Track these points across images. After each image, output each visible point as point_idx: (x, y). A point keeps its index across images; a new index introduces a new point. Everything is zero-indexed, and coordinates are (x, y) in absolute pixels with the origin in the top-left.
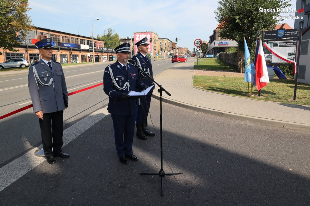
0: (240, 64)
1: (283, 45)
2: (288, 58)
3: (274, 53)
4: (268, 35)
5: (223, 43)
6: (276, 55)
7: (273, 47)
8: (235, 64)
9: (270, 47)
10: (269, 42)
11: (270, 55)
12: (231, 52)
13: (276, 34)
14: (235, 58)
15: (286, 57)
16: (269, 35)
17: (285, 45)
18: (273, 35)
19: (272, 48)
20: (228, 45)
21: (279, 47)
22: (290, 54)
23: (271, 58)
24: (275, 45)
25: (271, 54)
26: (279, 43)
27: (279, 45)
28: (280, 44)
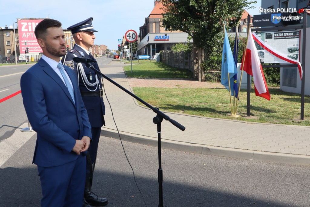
0: (198, 68)
1: (280, 36)
2: (288, 56)
3: (267, 49)
4: (256, 21)
5: (162, 37)
6: (270, 51)
7: (265, 40)
8: (187, 67)
9: (261, 39)
10: (258, 32)
11: (261, 52)
12: (179, 51)
13: (268, 20)
14: (187, 59)
15: (285, 55)
16: (259, 21)
17: (283, 36)
18: (265, 20)
19: (263, 40)
20: (168, 40)
21: (274, 39)
22: (291, 50)
23: (264, 57)
24: (269, 37)
25: (263, 51)
26: (274, 33)
27: (274, 37)
28: (275, 35)
